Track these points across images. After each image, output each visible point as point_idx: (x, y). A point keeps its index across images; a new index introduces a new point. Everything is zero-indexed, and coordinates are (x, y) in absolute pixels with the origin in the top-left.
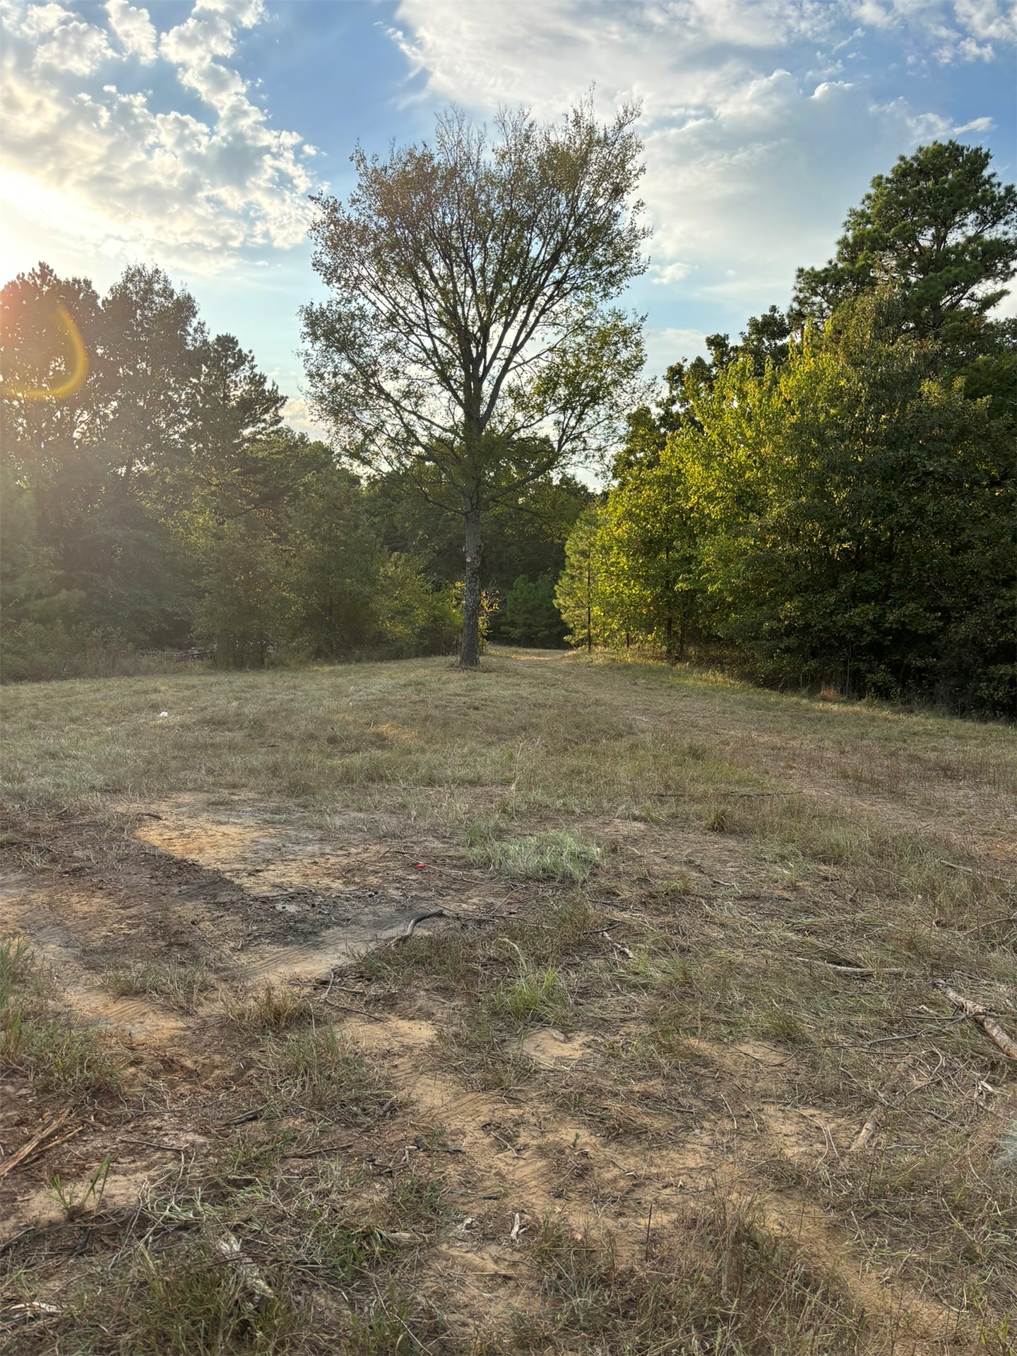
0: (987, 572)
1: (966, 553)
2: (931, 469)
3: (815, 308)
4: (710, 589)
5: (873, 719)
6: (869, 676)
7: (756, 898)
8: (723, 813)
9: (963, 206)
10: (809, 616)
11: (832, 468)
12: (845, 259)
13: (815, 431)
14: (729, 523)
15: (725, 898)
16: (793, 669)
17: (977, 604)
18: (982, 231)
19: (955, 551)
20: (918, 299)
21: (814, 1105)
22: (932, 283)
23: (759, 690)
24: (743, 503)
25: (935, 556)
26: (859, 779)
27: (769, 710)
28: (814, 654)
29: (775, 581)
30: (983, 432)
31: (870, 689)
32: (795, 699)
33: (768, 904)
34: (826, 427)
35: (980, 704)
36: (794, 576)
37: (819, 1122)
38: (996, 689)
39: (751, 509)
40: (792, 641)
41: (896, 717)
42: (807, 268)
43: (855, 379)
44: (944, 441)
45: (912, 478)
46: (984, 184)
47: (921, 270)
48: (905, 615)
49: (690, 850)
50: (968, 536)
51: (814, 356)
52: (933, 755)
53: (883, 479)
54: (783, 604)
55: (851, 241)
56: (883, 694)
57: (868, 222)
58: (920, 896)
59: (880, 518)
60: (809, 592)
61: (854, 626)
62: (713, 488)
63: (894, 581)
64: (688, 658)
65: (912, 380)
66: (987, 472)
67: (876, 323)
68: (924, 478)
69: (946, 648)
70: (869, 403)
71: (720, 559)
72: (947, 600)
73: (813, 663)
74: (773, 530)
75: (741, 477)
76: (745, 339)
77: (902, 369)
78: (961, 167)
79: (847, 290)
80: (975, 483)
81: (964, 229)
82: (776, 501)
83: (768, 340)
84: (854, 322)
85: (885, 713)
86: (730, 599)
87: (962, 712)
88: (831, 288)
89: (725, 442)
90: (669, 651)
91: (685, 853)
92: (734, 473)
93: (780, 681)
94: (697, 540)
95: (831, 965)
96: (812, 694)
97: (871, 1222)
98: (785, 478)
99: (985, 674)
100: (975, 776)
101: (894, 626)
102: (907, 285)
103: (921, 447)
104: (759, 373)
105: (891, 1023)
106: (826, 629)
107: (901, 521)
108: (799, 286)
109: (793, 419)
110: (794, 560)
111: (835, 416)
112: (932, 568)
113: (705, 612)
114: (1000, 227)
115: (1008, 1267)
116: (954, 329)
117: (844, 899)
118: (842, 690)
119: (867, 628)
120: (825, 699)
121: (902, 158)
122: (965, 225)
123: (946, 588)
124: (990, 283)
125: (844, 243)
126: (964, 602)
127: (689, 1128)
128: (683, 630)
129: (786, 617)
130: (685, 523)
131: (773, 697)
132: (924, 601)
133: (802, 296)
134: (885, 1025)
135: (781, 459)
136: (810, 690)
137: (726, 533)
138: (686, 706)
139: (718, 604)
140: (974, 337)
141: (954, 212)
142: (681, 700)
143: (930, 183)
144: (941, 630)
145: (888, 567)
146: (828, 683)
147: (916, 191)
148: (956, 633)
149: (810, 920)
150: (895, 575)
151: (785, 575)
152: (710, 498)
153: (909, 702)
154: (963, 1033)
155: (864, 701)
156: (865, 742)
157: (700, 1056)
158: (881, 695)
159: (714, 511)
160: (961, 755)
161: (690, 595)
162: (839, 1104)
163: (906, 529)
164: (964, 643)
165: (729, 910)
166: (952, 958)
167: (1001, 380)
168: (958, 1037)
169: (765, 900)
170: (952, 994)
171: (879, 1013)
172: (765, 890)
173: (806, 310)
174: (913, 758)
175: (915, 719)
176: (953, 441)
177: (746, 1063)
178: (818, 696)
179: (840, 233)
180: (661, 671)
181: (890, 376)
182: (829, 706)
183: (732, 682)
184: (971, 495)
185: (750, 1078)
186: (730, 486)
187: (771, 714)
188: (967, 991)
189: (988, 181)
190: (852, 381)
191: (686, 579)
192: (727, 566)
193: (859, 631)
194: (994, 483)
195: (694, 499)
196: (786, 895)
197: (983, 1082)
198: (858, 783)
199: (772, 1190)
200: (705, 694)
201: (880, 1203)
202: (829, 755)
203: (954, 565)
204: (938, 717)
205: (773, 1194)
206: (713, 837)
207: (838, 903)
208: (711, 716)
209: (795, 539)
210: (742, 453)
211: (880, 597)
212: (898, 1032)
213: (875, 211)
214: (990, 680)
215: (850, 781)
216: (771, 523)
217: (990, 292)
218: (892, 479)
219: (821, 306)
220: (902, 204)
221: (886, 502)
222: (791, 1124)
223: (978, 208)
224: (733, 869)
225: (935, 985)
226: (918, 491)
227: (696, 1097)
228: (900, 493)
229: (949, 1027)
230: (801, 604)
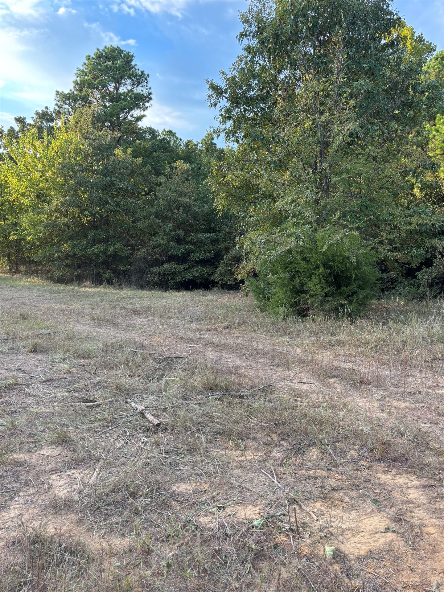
0: (146, 230)
1: (138, 222)
2: (121, 186)
3: (66, 110)
4: (28, 238)
5: (106, 293)
6: (104, 275)
7: (51, 380)
8: (36, 343)
9: (124, 76)
10: (75, 250)
11: (79, 184)
12: (77, 90)
13: (70, 167)
14: (34, 207)
15: (36, 383)
16: (70, 274)
17: (144, 243)
18: (133, 88)
19: (134, 222)
20: (110, 113)
21: (74, 468)
22: (116, 107)
23: (56, 284)
24: (41, 198)
25: (126, 223)
26: (99, 320)
27: (60, 293)
28: (79, 267)
29: (59, 235)
30: (140, 172)
31: (105, 281)
32: (71, 287)
33: (57, 382)
34: (75, 166)
35: (148, 283)
36: (67, 232)
37: (76, 475)
38: (154, 277)
39: (44, 201)
40: (68, 261)
41: (116, 292)
42: (60, 91)
43: (86, 145)
44: (125, 175)
45: (114, 190)
46: (132, 68)
47: (111, 101)
48: (116, 249)
49: (19, 364)
50: (138, 215)
51: (67, 132)
52: (130, 306)
53: (102, 190)
54: (63, 245)
55: (79, 82)
56: (110, 282)
57: (86, 75)
58: (122, 366)
59: (102, 207)
60: (75, 239)
61: (95, 254)
62: (24, 190)
63: (110, 234)
64: (20, 272)
65: (110, 148)
66: (143, 189)
67: (93, 121)
68: (119, 190)
69: (134, 262)
70: (93, 156)
71: (31, 224)
72: (133, 242)
73: (79, 271)
74: (55, 211)
75: (37, 186)
76: (34, 121)
77: (106, 142)
78: (123, 59)
79: (79, 104)
80: (139, 193)
81: (126, 86)
82: (56, 198)
83: (46, 122)
84: (83, 119)
85: (111, 290)
86: (38, 244)
87: (142, 287)
88: (72, 102)
89: (28, 169)
90: (10, 269)
91: (17, 365)
92: (34, 184)
93: (65, 279)
94: (19, 215)
95: (84, 404)
96: (80, 284)
97: (97, 512)
98: (59, 188)
99: (149, 271)
100: (146, 313)
101: (112, 253)
102: (105, 106)
103: (116, 177)
104: (41, 137)
105: (109, 423)
106: (83, 255)
107: (111, 208)
108: (57, 99)
109: (60, 161)
110: (66, 225)
111: (79, 160)
112: (125, 228)
113: (27, 249)
114: (140, 87)
115: (151, 511)
116: (126, 128)
117: (91, 373)
118: (92, 282)
119: (101, 254)
120: (85, 286)
121: (98, 50)
122: (126, 84)
123: (132, 237)
124: (138, 111)
125: (76, 82)
126: (139, 243)
127: (12, 498)
128: (17, 259)
129: (65, 250)
130: (12, 207)
131: (62, 287)
132: (124, 242)
133: (59, 104)
134: (106, 424)
135: (56, 179)
136: (79, 283)
137: (33, 212)
138: (19, 295)
139: (33, 247)
140: (135, 133)
141: (122, 78)
142: (17, 292)
143: (111, 63)
144: (131, 254)
145: (107, 228)
146: (86, 279)
147: (105, 66)
148: (137, 255)
149: (75, 385)
150: (110, 231)
151: (63, 232)
152: (23, 195)
153: (121, 285)
154: (137, 420)
155: (102, 286)
156: (103, 303)
157: (19, 462)
158: (109, 283)
159: (26, 202)
160: (141, 305)
161: (18, 241)
162: (85, 464)
163: (114, 212)
164: (140, 259)
165: (38, 388)
166: (135, 389)
167: (145, 152)
168: (135, 422)
169: (55, 380)
170: (133, 404)
171: (103, 420)
172: (55, 376)
173: (62, 111)
174: (122, 308)
175: (123, 292)
176: (129, 175)
177: (43, 458)
178: (82, 285)
179: (74, 78)
180: (6, 279)
181: (101, 145)
182: (87, 289)
183: (43, 282)
184: (137, 198)
185: (44, 465)
186: (32, 190)
187: (61, 295)
188: (139, 402)
189: (133, 67)
190: (84, 145)
191: (15, 234)
192: (35, 228)
193: (97, 256)
194: (147, 194)
195: (15, 195)
196: (65, 376)
197: (144, 438)
198: (99, 321)
199: (52, 514)
200: (29, 288)
201: (100, 502)
202: (87, 311)
203: (134, 227)
204: (133, 290)
205: (53, 516)
206: (32, 355)
207: (88, 376)
208: (32, 298)
209: (66, 216)
210: (37, 175)
211: (105, 241)
212: (111, 426)
213: (88, 70)
214: (151, 274)
215: (95, 321)
216: (54, 208)
217: (139, 115)
218: (106, 190)
219: (68, 110)
220: (99, 70)
221: (104, 200)
222: (63, 481)
223: (131, 78)
224: (41, 369)
225: (127, 402)
226: (118, 195)
227: (16, 482)
228: (110, 196)
229: (131, 419)
230: (71, 245)
